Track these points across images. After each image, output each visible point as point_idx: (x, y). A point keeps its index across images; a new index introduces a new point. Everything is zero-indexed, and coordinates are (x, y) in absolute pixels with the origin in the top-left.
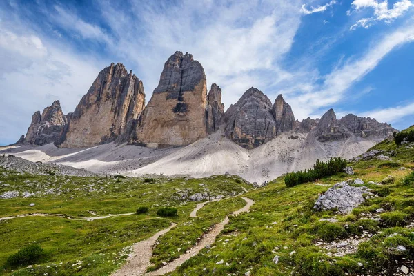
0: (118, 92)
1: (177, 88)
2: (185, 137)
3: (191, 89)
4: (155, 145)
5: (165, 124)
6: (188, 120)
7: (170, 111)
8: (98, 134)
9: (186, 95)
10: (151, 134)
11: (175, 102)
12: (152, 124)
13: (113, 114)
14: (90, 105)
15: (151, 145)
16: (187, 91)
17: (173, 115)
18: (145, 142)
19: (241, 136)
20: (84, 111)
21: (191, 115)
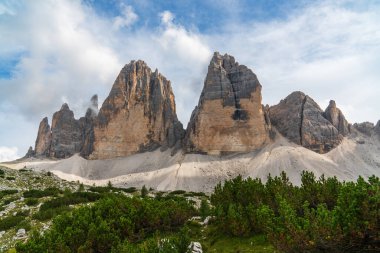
0: (148, 95)
1: (231, 95)
2: (246, 143)
3: (248, 96)
4: (217, 152)
5: (225, 131)
6: (249, 127)
7: (229, 119)
8: (134, 141)
9: (243, 102)
10: (211, 141)
11: (233, 110)
12: (208, 132)
13: (147, 119)
14: (118, 109)
15: (212, 153)
16: (244, 97)
17: (233, 123)
18: (205, 150)
19: (311, 142)
20: (111, 117)
21: (252, 122)
